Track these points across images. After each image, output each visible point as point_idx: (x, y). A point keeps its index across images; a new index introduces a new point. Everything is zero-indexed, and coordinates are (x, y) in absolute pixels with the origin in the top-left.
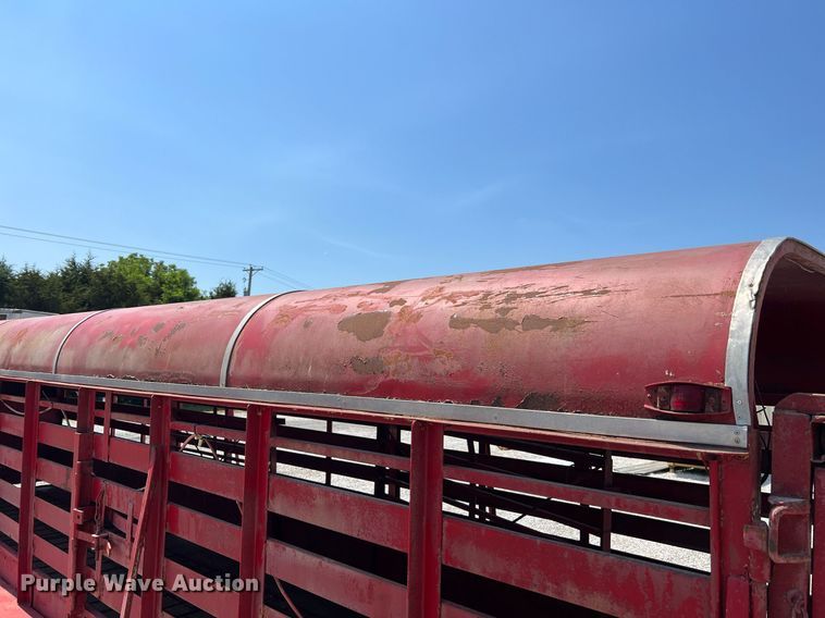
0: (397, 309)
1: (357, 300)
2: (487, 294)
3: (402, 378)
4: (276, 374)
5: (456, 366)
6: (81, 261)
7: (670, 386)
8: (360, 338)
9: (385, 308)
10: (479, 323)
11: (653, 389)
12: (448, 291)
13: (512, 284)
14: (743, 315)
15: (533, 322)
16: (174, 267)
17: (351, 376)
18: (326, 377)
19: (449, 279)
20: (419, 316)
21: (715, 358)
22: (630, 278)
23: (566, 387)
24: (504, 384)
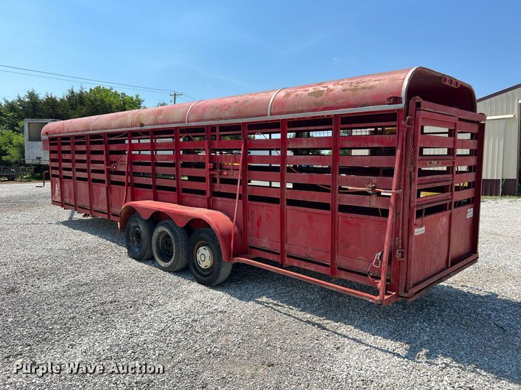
0: (326, 89)
1: (312, 88)
2: (351, 83)
3: (329, 106)
4: (288, 110)
5: (343, 101)
6: (77, 90)
7: (391, 98)
8: (316, 97)
9: (322, 89)
10: (351, 90)
11: (388, 99)
12: (340, 83)
13: (358, 80)
14: (406, 83)
15: (363, 88)
16: (124, 94)
17: (314, 107)
18: (306, 109)
19: (339, 80)
20: (333, 90)
21: (400, 91)
22: (385, 77)
23: (370, 101)
24: (356, 103)
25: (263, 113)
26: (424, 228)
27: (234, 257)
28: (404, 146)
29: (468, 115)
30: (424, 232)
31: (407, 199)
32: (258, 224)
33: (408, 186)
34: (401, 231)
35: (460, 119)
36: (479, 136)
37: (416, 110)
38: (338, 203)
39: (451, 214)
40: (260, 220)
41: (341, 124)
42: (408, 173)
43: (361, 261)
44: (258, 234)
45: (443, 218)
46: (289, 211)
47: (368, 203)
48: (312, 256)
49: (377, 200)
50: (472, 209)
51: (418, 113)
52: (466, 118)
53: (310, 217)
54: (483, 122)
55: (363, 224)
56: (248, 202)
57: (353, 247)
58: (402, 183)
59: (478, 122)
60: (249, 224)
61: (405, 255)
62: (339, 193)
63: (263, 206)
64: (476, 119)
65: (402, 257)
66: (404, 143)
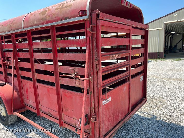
0: (48, 9)
1: (43, 9)
2: (61, 4)
8: (43, 15)
9: (46, 9)
10: (59, 8)
15: (66, 7)
18: (38, 23)
20: (51, 10)
23: (69, 15)
24: (62, 17)
25: (20, 27)
26: (110, 98)
27: (13, 112)
28: (91, 46)
29: (138, 25)
30: (110, 100)
31: (95, 82)
32: (27, 93)
33: (95, 74)
34: (93, 104)
35: (133, 27)
36: (145, 37)
37: (97, 20)
38: (60, 83)
39: (129, 84)
40: (27, 90)
41: (56, 32)
42: (95, 65)
43: (74, 119)
44: (27, 98)
45: (124, 88)
46: (38, 86)
47: (75, 84)
48: (51, 113)
49: (79, 82)
50: (143, 76)
51: (98, 22)
52: (137, 26)
53: (48, 91)
54: (147, 29)
55: (73, 97)
56: (21, 80)
57: (70, 111)
58: (92, 72)
59: (144, 29)
60: (23, 92)
61: (97, 118)
62: (60, 77)
63: (27, 82)
64: (143, 28)
65: (95, 120)
66: (91, 45)
